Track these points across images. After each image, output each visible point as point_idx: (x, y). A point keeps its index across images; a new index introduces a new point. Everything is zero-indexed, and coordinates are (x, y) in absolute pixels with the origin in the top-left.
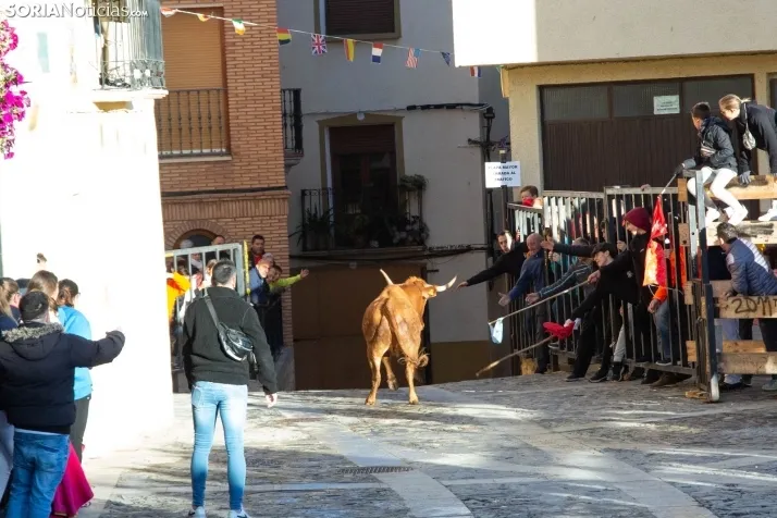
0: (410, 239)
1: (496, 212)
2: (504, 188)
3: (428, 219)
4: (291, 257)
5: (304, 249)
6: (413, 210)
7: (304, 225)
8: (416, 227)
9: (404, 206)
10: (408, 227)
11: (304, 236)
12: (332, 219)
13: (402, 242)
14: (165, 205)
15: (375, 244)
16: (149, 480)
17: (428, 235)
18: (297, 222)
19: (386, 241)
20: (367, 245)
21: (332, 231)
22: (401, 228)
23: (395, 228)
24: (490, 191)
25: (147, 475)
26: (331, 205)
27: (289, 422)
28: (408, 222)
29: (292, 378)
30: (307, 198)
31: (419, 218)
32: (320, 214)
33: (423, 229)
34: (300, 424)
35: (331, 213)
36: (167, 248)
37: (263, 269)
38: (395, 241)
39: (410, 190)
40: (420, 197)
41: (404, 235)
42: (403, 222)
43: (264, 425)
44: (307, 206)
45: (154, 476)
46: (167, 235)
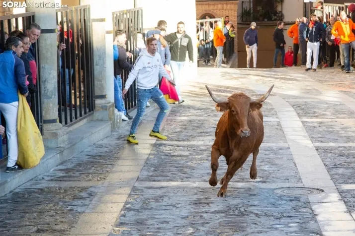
0: (278, 19)
1: (307, 10)
2: (310, 2)
3: (284, 12)
4: (238, 24)
5: (242, 21)
6: (279, 9)
7: (243, 13)
8: (280, 15)
9: (276, 7)
10: (277, 15)
11: (242, 16)
12: (252, 11)
13: (275, 20)
14: (197, 5)
15: (266, 20)
16: (189, 96)
17: (284, 18)
18: (240, 12)
19: (270, 19)
20: (263, 20)
21: (252, 15)
22: (275, 15)
23: (273, 15)
24: (305, 4)
25: (188, 94)
26: (252, 6)
27: (235, 78)
28: (277, 13)
29: (237, 64)
30: (244, 4)
31: (281, 12)
32: (248, 9)
33: (282, 15)
34: (240, 79)
35: (252, 9)
36: (197, 19)
37: (228, 27)
38: (273, 19)
39: (278, 2)
40: (282, 4)
41: (276, 17)
42: (276, 13)
43: (227, 79)
44: (244, 7)
45: (190, 95)
46: (197, 15)
